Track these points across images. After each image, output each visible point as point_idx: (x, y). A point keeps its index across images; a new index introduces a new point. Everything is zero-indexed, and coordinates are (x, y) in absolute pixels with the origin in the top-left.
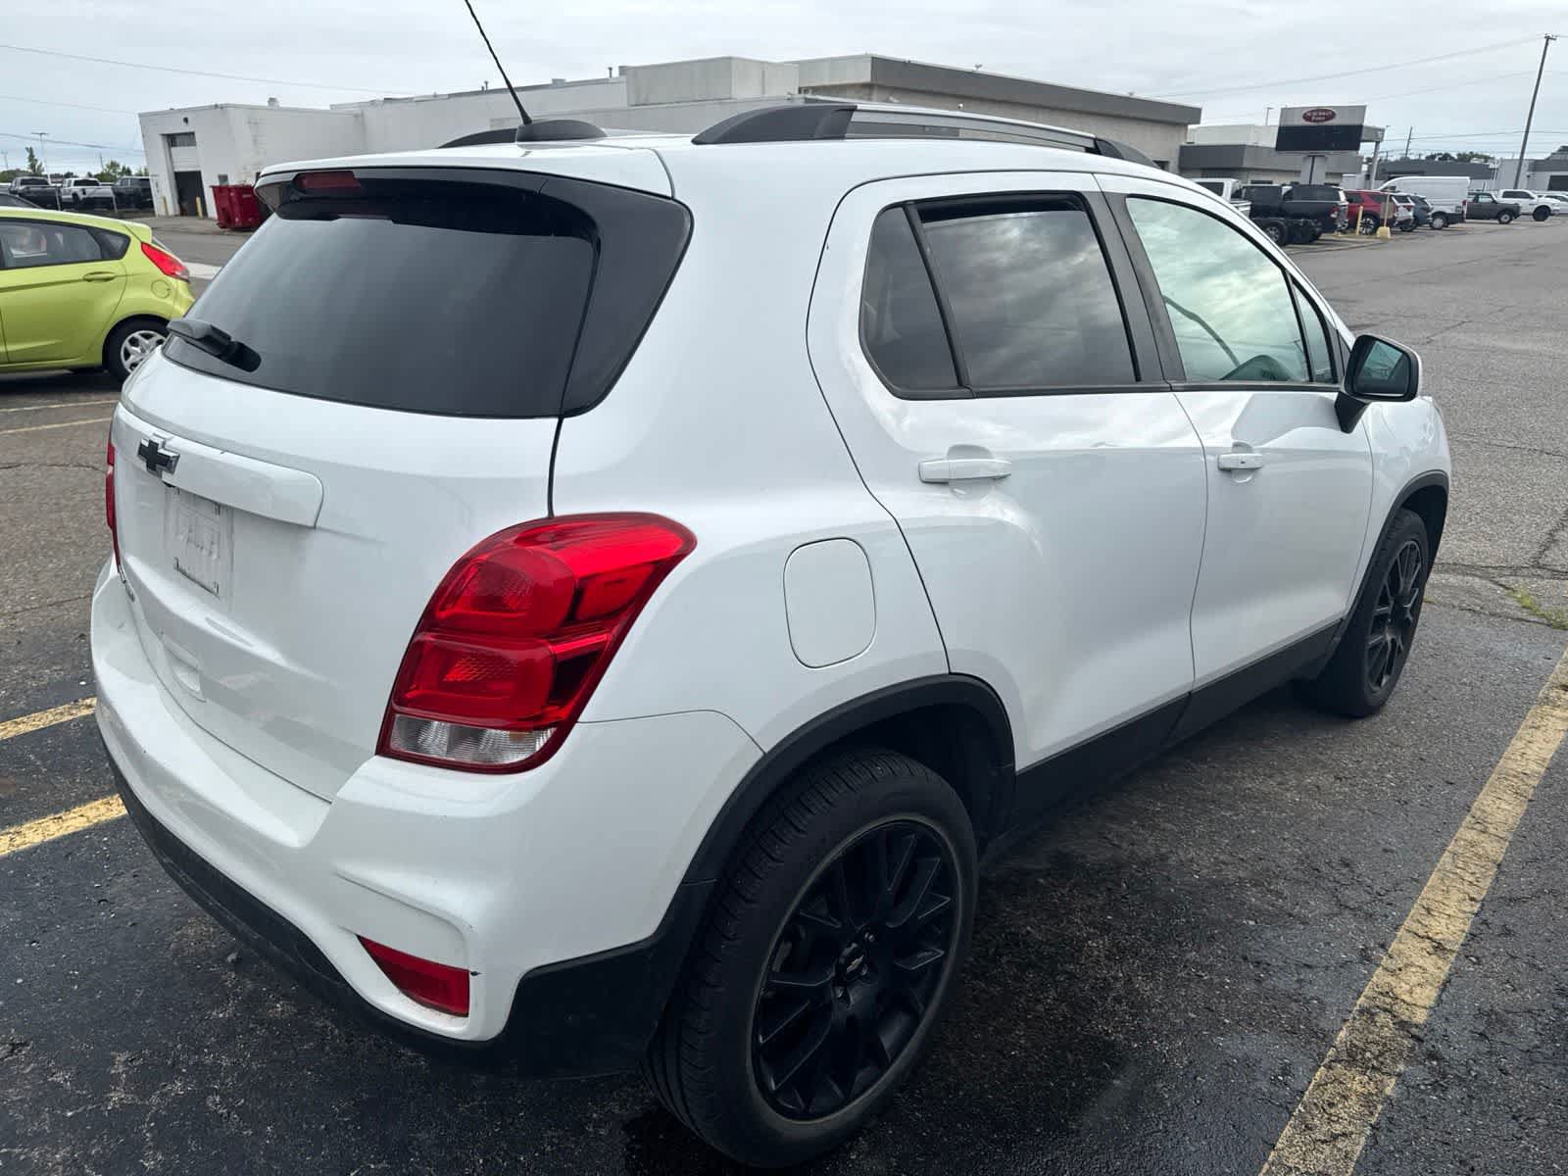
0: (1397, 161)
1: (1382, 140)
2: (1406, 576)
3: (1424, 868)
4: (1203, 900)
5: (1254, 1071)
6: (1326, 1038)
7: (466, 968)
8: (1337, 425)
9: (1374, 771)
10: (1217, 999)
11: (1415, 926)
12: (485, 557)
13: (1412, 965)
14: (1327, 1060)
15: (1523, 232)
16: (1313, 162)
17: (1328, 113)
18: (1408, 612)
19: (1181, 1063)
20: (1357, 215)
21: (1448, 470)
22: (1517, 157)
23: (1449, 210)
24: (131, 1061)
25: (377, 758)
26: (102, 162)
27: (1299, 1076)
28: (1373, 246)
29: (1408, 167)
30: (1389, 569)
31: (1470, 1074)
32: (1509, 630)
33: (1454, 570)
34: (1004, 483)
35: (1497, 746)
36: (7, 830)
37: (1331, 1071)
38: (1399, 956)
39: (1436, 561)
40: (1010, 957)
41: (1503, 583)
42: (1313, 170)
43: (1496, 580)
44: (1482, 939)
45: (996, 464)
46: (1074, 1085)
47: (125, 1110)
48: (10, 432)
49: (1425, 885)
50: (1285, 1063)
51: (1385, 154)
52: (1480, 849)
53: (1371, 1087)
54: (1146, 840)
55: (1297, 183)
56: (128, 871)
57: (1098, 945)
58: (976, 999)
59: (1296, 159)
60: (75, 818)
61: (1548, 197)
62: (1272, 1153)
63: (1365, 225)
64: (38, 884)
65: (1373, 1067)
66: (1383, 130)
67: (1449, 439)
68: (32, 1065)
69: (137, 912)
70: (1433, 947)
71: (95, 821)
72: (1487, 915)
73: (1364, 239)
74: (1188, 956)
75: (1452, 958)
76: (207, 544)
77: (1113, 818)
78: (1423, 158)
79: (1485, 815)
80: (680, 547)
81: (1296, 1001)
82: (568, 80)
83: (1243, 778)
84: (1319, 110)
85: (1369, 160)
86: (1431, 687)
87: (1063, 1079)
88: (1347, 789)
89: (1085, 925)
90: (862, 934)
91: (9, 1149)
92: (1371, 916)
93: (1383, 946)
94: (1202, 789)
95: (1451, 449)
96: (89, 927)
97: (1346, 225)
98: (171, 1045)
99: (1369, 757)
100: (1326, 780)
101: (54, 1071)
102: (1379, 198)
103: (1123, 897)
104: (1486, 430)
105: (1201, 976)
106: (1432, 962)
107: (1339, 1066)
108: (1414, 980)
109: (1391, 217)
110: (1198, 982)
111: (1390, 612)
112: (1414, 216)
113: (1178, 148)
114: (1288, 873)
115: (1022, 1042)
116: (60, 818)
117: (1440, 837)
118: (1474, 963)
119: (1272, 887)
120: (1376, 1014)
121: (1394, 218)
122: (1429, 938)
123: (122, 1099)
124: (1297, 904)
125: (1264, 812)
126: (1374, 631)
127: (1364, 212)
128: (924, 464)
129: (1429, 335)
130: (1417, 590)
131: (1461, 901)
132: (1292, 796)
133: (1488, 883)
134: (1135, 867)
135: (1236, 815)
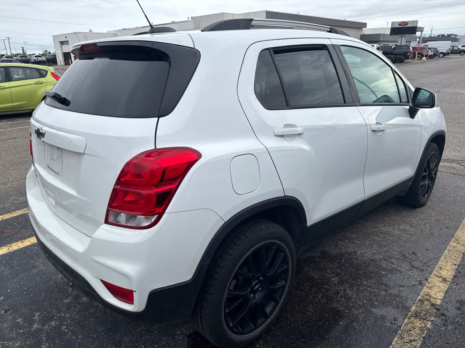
0: (428, 37)
1: (423, 31)
2: (432, 163)
3: (439, 255)
4: (368, 265)
5: (385, 320)
6: (408, 309)
7: (132, 289)
8: (409, 117)
9: (423, 224)
10: (373, 297)
11: (437, 273)
12: (135, 161)
13: (436, 286)
14: (408, 316)
16: (402, 38)
17: (406, 23)
18: (433, 174)
19: (361, 317)
20: (416, 54)
21: (446, 130)
23: (444, 52)
24: (40, 315)
25: (105, 224)
26: (43, 50)
27: (399, 321)
28: (420, 63)
29: (432, 39)
30: (427, 161)
31: (455, 321)
33: (448, 161)
34: (302, 136)
36: (7, 246)
37: (410, 320)
38: (431, 283)
39: (442, 159)
40: (307, 284)
41: (464, 165)
42: (402, 41)
43: (461, 164)
44: (458, 277)
45: (299, 130)
46: (327, 324)
47: (38, 330)
48: (14, 128)
49: (440, 260)
50: (395, 317)
51: (424, 35)
52: (457, 249)
53: (423, 325)
54: (350, 246)
55: (396, 45)
56: (42, 258)
57: (335, 280)
58: (296, 296)
59: (396, 37)
60: (27, 242)
62: (391, 346)
63: (418, 57)
64: (15, 262)
65: (423, 319)
66: (423, 28)
67: (446, 121)
68: (11, 316)
69: (44, 270)
70: (443, 280)
71: (33, 243)
72: (460, 270)
73: (418, 61)
74: (364, 283)
75: (449, 283)
76: (56, 159)
77: (340, 240)
78: (436, 36)
79: (459, 238)
80: (197, 158)
81: (398, 297)
82: (176, 21)
83: (381, 227)
84: (403, 22)
85: (419, 37)
86: (441, 198)
87: (324, 322)
88: (414, 230)
89: (331, 273)
90: (259, 277)
91: (3, 342)
92: (422, 270)
93: (426, 280)
94: (368, 230)
95: (446, 124)
96: (30, 275)
97: (412, 57)
98: (52, 310)
99: (421, 220)
100: (407, 227)
101: (17, 318)
102: (422, 48)
103: (343, 264)
104: (457, 118)
105: (368, 289)
106: (442, 285)
107: (412, 318)
108: (436, 290)
109: (426, 54)
110: (367, 291)
111: (427, 175)
112: (433, 54)
113: (360, 36)
114: (395, 256)
115: (311, 310)
116: (23, 242)
117: (445, 245)
118: (456, 285)
119: (390, 261)
120: (424, 301)
121: (427, 54)
122: (441, 277)
123: (37, 327)
124: (398, 266)
125: (388, 237)
126: (422, 181)
127: (418, 53)
128: (276, 130)
129: (439, 89)
130: (436, 168)
131: (451, 265)
132: (397, 232)
133: (460, 260)
134: (347, 255)
135: (379, 238)
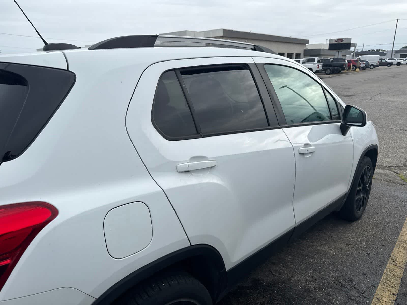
0: (360, 52)
1: (356, 46)
2: (366, 177)
3: (377, 281)
8: (341, 134)
9: (359, 241)
15: (394, 69)
16: (338, 53)
17: (342, 40)
18: (368, 187)
21: (377, 143)
22: (391, 50)
23: (374, 64)
28: (355, 74)
29: (363, 53)
30: (360, 177)
32: (399, 188)
33: (381, 168)
35: (398, 231)
41: (396, 172)
42: (339, 55)
43: (394, 171)
45: (210, 162)
49: (377, 288)
51: (357, 50)
52: (395, 273)
54: (284, 272)
55: (334, 58)
59: (334, 52)
61: (400, 60)
63: (353, 68)
66: (356, 44)
72: (399, 301)
73: (352, 72)
77: (274, 263)
78: (367, 51)
79: (395, 258)
83: (317, 245)
84: (339, 39)
85: (353, 52)
86: (376, 209)
88: (350, 249)
94: (303, 250)
97: (348, 68)
99: (357, 236)
100: (343, 246)
102: (356, 61)
103: (275, 297)
109: (359, 66)
111: (362, 189)
112: (365, 65)
113: (303, 50)
114: (331, 285)
117: (381, 268)
119: (325, 291)
124: (334, 298)
125: (324, 259)
126: (357, 195)
127: (352, 65)
128: (179, 165)
129: (371, 97)
130: (370, 180)
131: (390, 295)
132: (333, 252)
133: (398, 287)
134: (280, 284)
135: (315, 261)
